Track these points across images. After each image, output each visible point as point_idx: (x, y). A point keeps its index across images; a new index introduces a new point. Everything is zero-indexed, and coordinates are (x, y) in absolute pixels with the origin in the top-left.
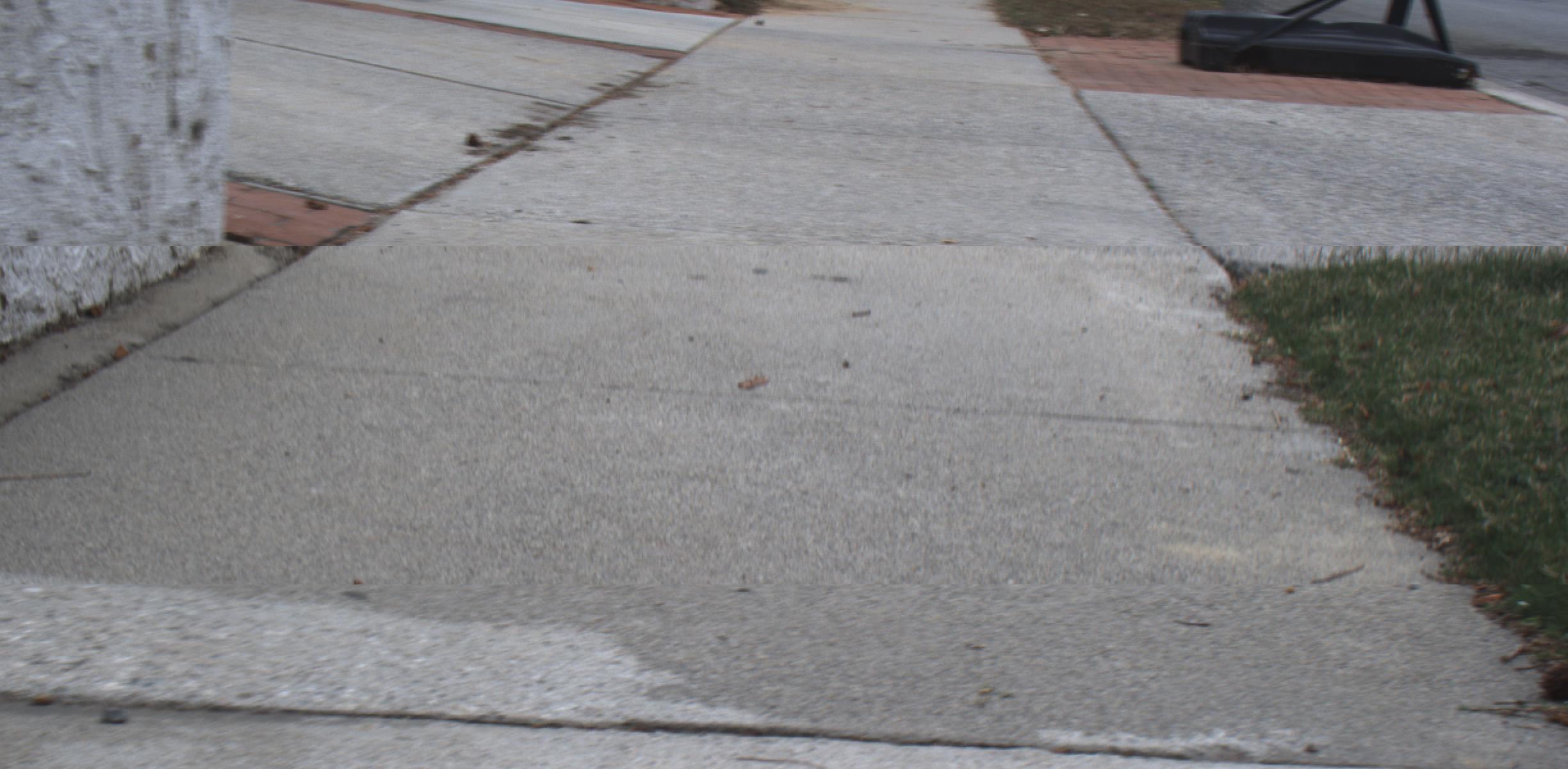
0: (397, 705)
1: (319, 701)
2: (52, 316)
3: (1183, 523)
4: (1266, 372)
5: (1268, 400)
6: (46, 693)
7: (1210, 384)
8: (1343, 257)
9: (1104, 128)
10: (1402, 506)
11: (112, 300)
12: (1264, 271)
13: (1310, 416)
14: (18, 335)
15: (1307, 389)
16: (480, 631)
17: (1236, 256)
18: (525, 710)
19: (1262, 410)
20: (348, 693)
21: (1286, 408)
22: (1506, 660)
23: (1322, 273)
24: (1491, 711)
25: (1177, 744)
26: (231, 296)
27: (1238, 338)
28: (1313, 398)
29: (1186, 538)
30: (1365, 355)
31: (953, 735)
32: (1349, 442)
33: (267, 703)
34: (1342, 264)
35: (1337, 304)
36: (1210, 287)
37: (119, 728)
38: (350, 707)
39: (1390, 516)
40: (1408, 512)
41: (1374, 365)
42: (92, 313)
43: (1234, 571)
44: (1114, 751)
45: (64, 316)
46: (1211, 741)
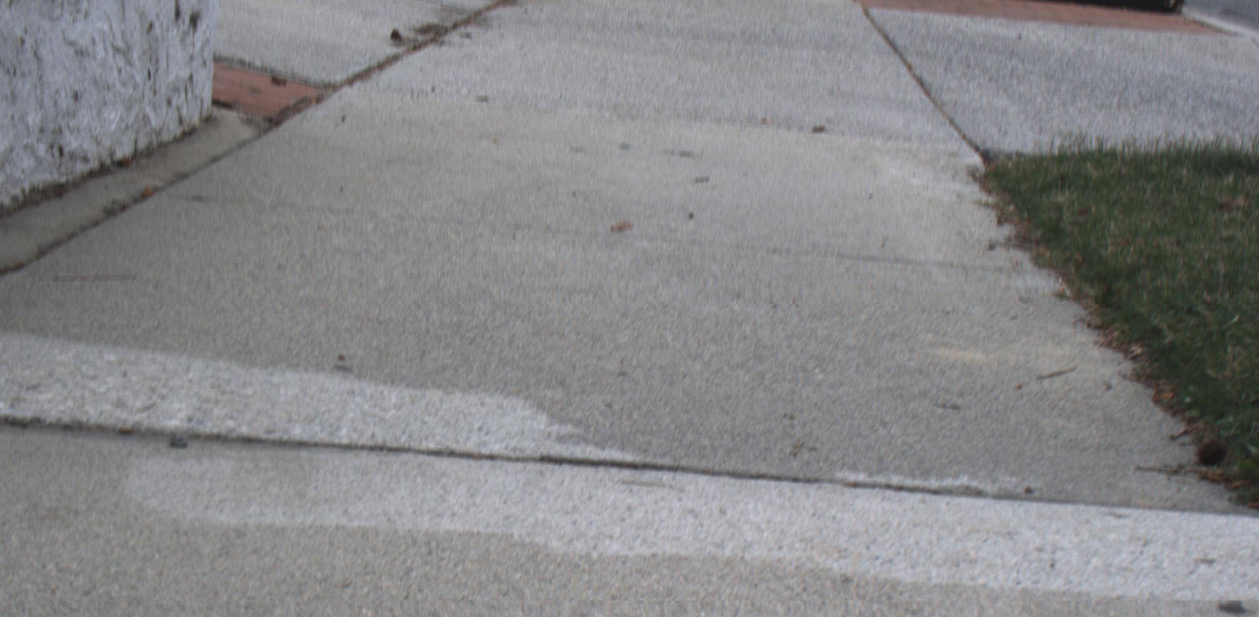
0: (379, 440)
1: (323, 437)
2: (94, 164)
3: (944, 335)
4: (1007, 230)
5: (1008, 249)
6: (129, 425)
7: (965, 237)
8: (1070, 147)
9: (886, 37)
10: (1107, 328)
11: (136, 155)
12: (1009, 157)
13: (1038, 262)
14: (71, 178)
15: (1038, 242)
16: (434, 395)
17: (989, 145)
18: (470, 447)
19: (1002, 256)
20: (344, 431)
21: (1021, 256)
22: (1173, 438)
23: (1053, 158)
24: (1159, 471)
25: (934, 483)
26: (226, 154)
27: (987, 205)
28: (1042, 249)
29: (946, 345)
30: (1081, 219)
31: (774, 472)
32: (1068, 281)
33: (285, 437)
34: (1069, 152)
35: (1063, 181)
36: (968, 166)
37: (181, 451)
38: (345, 441)
39: (1098, 335)
40: (1111, 332)
41: (1089, 227)
42: (122, 164)
43: (981, 368)
44: (889, 487)
45: (102, 165)
46: (958, 483)
